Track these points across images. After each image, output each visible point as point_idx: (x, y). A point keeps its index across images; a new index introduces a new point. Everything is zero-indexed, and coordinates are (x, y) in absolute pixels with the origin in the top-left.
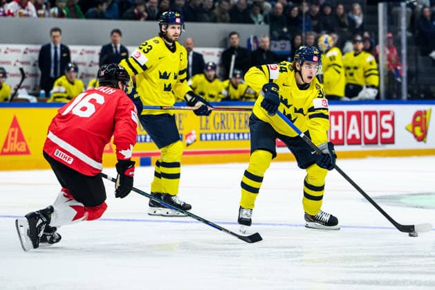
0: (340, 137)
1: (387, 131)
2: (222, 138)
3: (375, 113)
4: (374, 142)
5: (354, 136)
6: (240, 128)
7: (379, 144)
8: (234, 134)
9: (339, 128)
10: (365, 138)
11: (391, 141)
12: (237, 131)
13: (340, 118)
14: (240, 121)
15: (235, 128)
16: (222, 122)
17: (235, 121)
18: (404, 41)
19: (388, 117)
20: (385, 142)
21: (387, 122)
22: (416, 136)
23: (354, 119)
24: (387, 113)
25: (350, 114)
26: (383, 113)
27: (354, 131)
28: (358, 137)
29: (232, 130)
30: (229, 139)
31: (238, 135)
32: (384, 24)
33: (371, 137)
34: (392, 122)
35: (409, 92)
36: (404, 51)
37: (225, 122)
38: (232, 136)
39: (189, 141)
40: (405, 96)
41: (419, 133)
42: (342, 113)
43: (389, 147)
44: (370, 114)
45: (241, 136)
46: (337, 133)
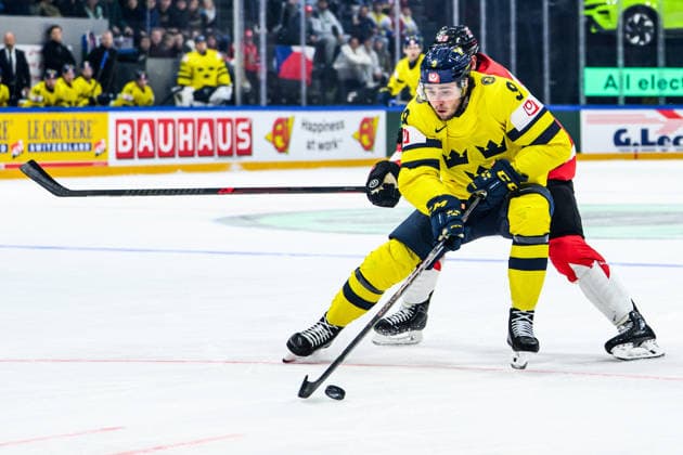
0: (190, 147)
1: (243, 141)
2: (54, 148)
3: (230, 120)
4: (229, 153)
5: (205, 147)
6: (74, 137)
7: (235, 155)
8: (68, 144)
9: (189, 137)
10: (219, 149)
11: (248, 152)
12: (71, 140)
13: (190, 126)
14: (75, 129)
15: (68, 137)
16: (54, 131)
17: (68, 129)
18: (263, 39)
19: (244, 126)
20: (241, 153)
21: (243, 131)
22: (277, 148)
23: (205, 127)
24: (244, 120)
25: (201, 122)
26: (239, 121)
27: (205, 141)
28: (210, 147)
29: (65, 140)
30: (62, 149)
31: (73, 145)
32: (240, 20)
33: (225, 147)
34: (249, 131)
35: (268, 96)
36: (263, 50)
37: (57, 131)
38: (65, 147)
39: (15, 152)
40: (264, 100)
41: (280, 143)
42: (192, 121)
43: (246, 159)
44: (224, 121)
45: (76, 147)
46: (186, 143)
